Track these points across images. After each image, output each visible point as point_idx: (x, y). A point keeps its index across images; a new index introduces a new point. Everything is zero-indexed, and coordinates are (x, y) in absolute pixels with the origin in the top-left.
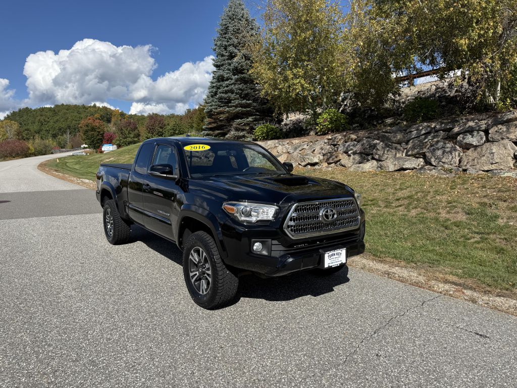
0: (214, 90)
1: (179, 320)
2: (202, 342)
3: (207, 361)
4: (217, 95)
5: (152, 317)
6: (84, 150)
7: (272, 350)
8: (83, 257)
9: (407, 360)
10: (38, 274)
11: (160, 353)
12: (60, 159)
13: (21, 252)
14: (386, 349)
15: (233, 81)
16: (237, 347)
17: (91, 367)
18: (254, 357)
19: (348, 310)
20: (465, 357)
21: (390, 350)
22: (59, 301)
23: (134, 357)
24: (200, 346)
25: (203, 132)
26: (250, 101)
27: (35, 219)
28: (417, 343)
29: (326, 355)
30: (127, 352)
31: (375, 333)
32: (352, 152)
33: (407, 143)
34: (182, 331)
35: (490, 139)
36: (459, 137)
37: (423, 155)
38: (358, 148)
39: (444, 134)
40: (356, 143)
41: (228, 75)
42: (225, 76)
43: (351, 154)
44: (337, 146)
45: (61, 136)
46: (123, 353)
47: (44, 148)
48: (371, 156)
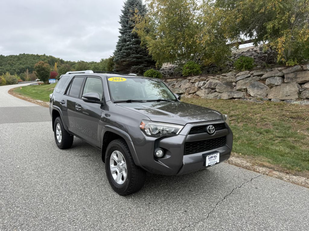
0: (120, 47)
1: (102, 190)
3: (121, 217)
4: (122, 51)
5: (84, 188)
6: (37, 82)
11: (91, 212)
12: (22, 87)
15: (131, 43)
17: (46, 222)
23: (74, 214)
26: (142, 55)
28: (251, 205)
29: (196, 213)
30: (69, 211)
31: (224, 198)
32: (203, 87)
33: (236, 82)
34: (104, 197)
35: (285, 82)
36: (267, 80)
37: (246, 90)
38: (207, 85)
39: (258, 78)
40: (206, 82)
41: (128, 39)
42: (127, 39)
43: (203, 89)
44: (194, 84)
45: (23, 73)
46: (67, 212)
47: (12, 80)
48: (215, 90)
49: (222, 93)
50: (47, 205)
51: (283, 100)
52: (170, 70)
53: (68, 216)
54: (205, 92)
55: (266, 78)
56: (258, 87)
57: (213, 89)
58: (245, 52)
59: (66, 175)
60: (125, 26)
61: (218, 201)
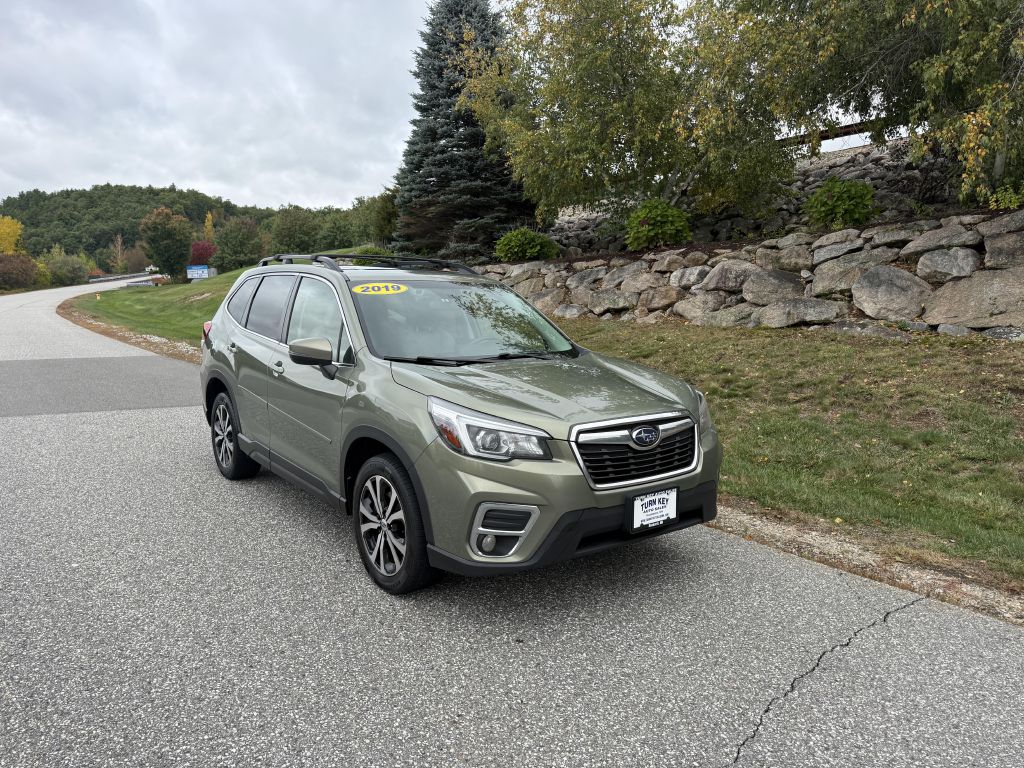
0: (416, 158)
1: (356, 653)
2: (409, 709)
3: (424, 757)
5: (295, 645)
6: (150, 277)
8: (144, 503)
9: (877, 756)
10: (46, 540)
12: (102, 293)
13: (12, 491)
14: (824, 727)
15: (454, 141)
18: (529, 748)
19: (726, 631)
20: (1004, 750)
22: (90, 603)
23: (255, 744)
24: (406, 719)
25: (394, 243)
26: (488, 183)
28: (892, 713)
30: (241, 732)
31: (793, 688)
32: (699, 286)
33: (812, 268)
34: (362, 680)
35: (988, 264)
36: (922, 259)
37: (848, 295)
38: (711, 279)
39: (891, 253)
40: (707, 268)
41: (445, 128)
42: (439, 131)
43: (697, 292)
44: (668, 275)
45: (104, 247)
46: (231, 735)
47: (70, 272)
48: (739, 297)
49: (763, 306)
50: (163, 707)
51: (982, 329)
52: (583, 229)
53: (234, 750)
54: (705, 303)
55: (919, 254)
56: (891, 283)
57: (731, 292)
58: (841, 166)
59: (233, 598)
60: (433, 87)
61: (770, 699)
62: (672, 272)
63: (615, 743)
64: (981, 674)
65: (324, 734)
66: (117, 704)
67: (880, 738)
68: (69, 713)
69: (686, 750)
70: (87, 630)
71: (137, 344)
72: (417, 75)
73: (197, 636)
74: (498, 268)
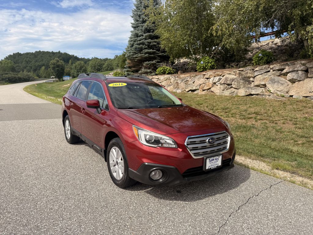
0: (132, 43)
1: (102, 195)
2: (116, 213)
3: (119, 229)
4: (134, 46)
5: (83, 192)
6: (52, 79)
7: (166, 220)
9: (264, 231)
10: (11, 159)
11: (86, 221)
12: (37, 84)
14: (248, 222)
15: (144, 37)
16: (141, 218)
17: (36, 231)
18: (153, 227)
19: (219, 190)
20: (305, 230)
21: (251, 223)
23: (67, 223)
24: (115, 216)
25: (125, 69)
26: (154, 50)
27: (16, 121)
28: (270, 217)
29: (205, 226)
30: (63, 219)
31: (239, 209)
32: (219, 83)
33: (254, 78)
34: (103, 204)
35: (309, 76)
36: (288, 75)
37: (265, 86)
38: (222, 80)
39: (279, 73)
40: (221, 77)
41: (141, 33)
42: (139, 34)
43: (218, 84)
44: (209, 79)
45: (39, 70)
46: (60, 221)
47: (28, 77)
48: (231, 86)
49: (238, 89)
50: (40, 211)
51: (307, 97)
52: (184, 65)
53: (60, 225)
54: (220, 88)
55: (287, 73)
56: (278, 82)
57: (229, 85)
58: (264, 46)
59: (66, 177)
60: (138, 21)
61: (231, 212)
62: (210, 78)
63: (180, 225)
64: (300, 205)
65: (89, 221)
66: (26, 210)
67: (265, 225)
68: (11, 212)
69: (203, 228)
70: (20, 186)
71: (47, 100)
72: (132, 17)
73: (53, 189)
74: (156, 77)
